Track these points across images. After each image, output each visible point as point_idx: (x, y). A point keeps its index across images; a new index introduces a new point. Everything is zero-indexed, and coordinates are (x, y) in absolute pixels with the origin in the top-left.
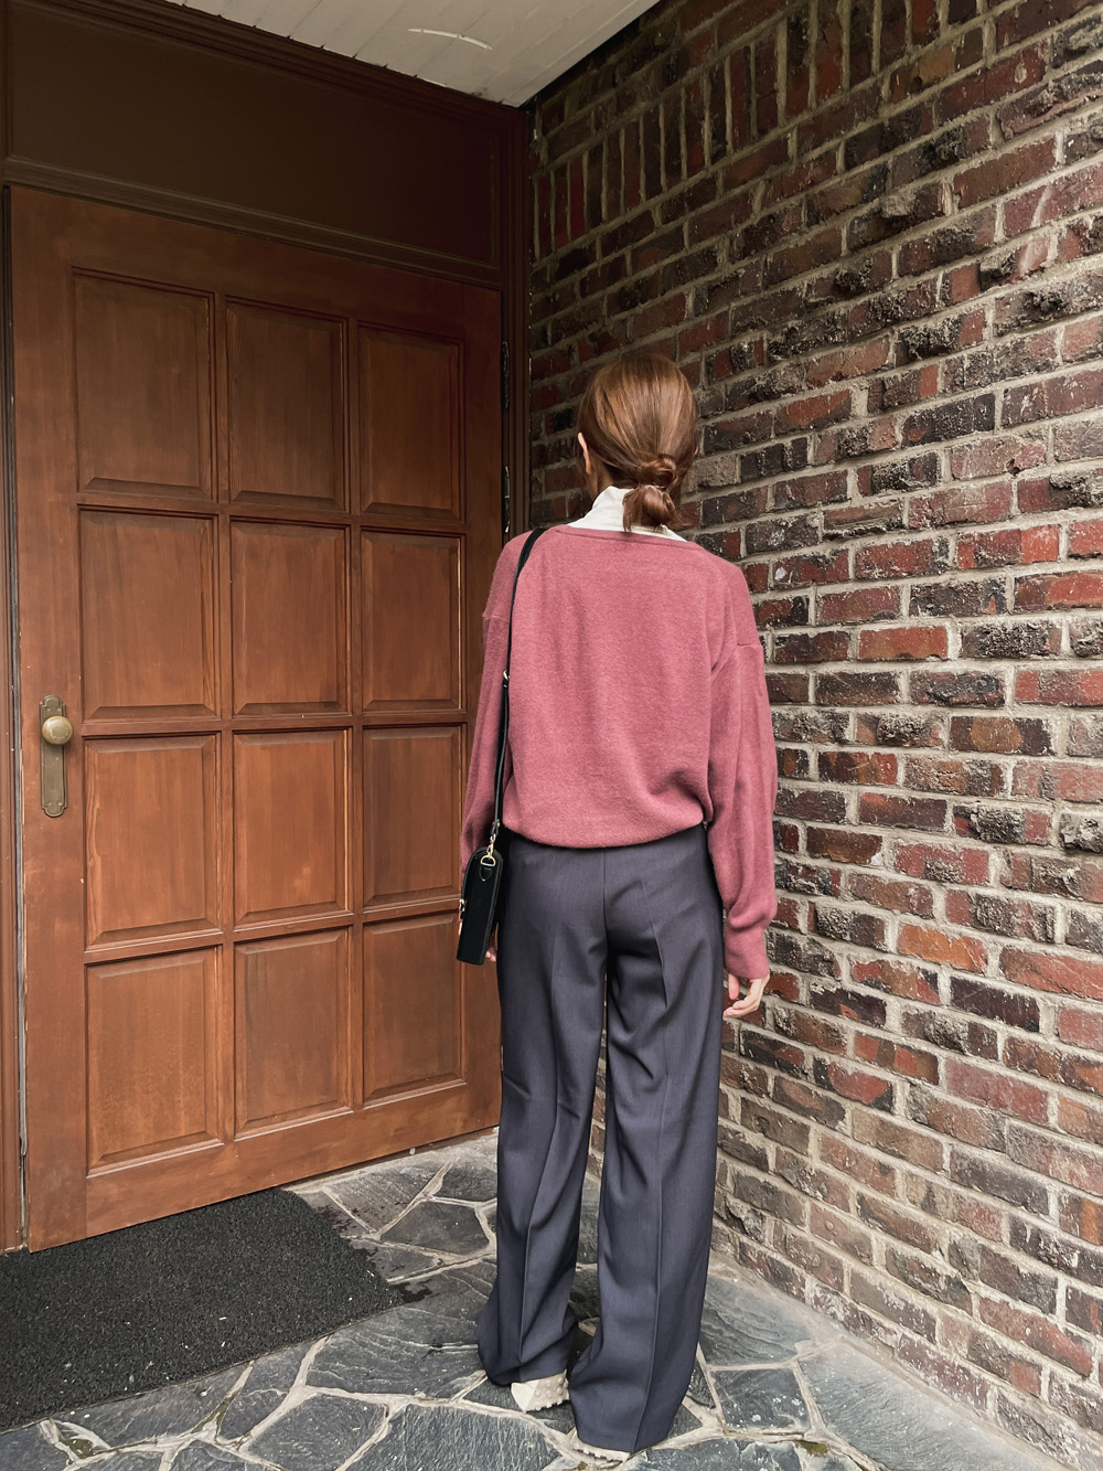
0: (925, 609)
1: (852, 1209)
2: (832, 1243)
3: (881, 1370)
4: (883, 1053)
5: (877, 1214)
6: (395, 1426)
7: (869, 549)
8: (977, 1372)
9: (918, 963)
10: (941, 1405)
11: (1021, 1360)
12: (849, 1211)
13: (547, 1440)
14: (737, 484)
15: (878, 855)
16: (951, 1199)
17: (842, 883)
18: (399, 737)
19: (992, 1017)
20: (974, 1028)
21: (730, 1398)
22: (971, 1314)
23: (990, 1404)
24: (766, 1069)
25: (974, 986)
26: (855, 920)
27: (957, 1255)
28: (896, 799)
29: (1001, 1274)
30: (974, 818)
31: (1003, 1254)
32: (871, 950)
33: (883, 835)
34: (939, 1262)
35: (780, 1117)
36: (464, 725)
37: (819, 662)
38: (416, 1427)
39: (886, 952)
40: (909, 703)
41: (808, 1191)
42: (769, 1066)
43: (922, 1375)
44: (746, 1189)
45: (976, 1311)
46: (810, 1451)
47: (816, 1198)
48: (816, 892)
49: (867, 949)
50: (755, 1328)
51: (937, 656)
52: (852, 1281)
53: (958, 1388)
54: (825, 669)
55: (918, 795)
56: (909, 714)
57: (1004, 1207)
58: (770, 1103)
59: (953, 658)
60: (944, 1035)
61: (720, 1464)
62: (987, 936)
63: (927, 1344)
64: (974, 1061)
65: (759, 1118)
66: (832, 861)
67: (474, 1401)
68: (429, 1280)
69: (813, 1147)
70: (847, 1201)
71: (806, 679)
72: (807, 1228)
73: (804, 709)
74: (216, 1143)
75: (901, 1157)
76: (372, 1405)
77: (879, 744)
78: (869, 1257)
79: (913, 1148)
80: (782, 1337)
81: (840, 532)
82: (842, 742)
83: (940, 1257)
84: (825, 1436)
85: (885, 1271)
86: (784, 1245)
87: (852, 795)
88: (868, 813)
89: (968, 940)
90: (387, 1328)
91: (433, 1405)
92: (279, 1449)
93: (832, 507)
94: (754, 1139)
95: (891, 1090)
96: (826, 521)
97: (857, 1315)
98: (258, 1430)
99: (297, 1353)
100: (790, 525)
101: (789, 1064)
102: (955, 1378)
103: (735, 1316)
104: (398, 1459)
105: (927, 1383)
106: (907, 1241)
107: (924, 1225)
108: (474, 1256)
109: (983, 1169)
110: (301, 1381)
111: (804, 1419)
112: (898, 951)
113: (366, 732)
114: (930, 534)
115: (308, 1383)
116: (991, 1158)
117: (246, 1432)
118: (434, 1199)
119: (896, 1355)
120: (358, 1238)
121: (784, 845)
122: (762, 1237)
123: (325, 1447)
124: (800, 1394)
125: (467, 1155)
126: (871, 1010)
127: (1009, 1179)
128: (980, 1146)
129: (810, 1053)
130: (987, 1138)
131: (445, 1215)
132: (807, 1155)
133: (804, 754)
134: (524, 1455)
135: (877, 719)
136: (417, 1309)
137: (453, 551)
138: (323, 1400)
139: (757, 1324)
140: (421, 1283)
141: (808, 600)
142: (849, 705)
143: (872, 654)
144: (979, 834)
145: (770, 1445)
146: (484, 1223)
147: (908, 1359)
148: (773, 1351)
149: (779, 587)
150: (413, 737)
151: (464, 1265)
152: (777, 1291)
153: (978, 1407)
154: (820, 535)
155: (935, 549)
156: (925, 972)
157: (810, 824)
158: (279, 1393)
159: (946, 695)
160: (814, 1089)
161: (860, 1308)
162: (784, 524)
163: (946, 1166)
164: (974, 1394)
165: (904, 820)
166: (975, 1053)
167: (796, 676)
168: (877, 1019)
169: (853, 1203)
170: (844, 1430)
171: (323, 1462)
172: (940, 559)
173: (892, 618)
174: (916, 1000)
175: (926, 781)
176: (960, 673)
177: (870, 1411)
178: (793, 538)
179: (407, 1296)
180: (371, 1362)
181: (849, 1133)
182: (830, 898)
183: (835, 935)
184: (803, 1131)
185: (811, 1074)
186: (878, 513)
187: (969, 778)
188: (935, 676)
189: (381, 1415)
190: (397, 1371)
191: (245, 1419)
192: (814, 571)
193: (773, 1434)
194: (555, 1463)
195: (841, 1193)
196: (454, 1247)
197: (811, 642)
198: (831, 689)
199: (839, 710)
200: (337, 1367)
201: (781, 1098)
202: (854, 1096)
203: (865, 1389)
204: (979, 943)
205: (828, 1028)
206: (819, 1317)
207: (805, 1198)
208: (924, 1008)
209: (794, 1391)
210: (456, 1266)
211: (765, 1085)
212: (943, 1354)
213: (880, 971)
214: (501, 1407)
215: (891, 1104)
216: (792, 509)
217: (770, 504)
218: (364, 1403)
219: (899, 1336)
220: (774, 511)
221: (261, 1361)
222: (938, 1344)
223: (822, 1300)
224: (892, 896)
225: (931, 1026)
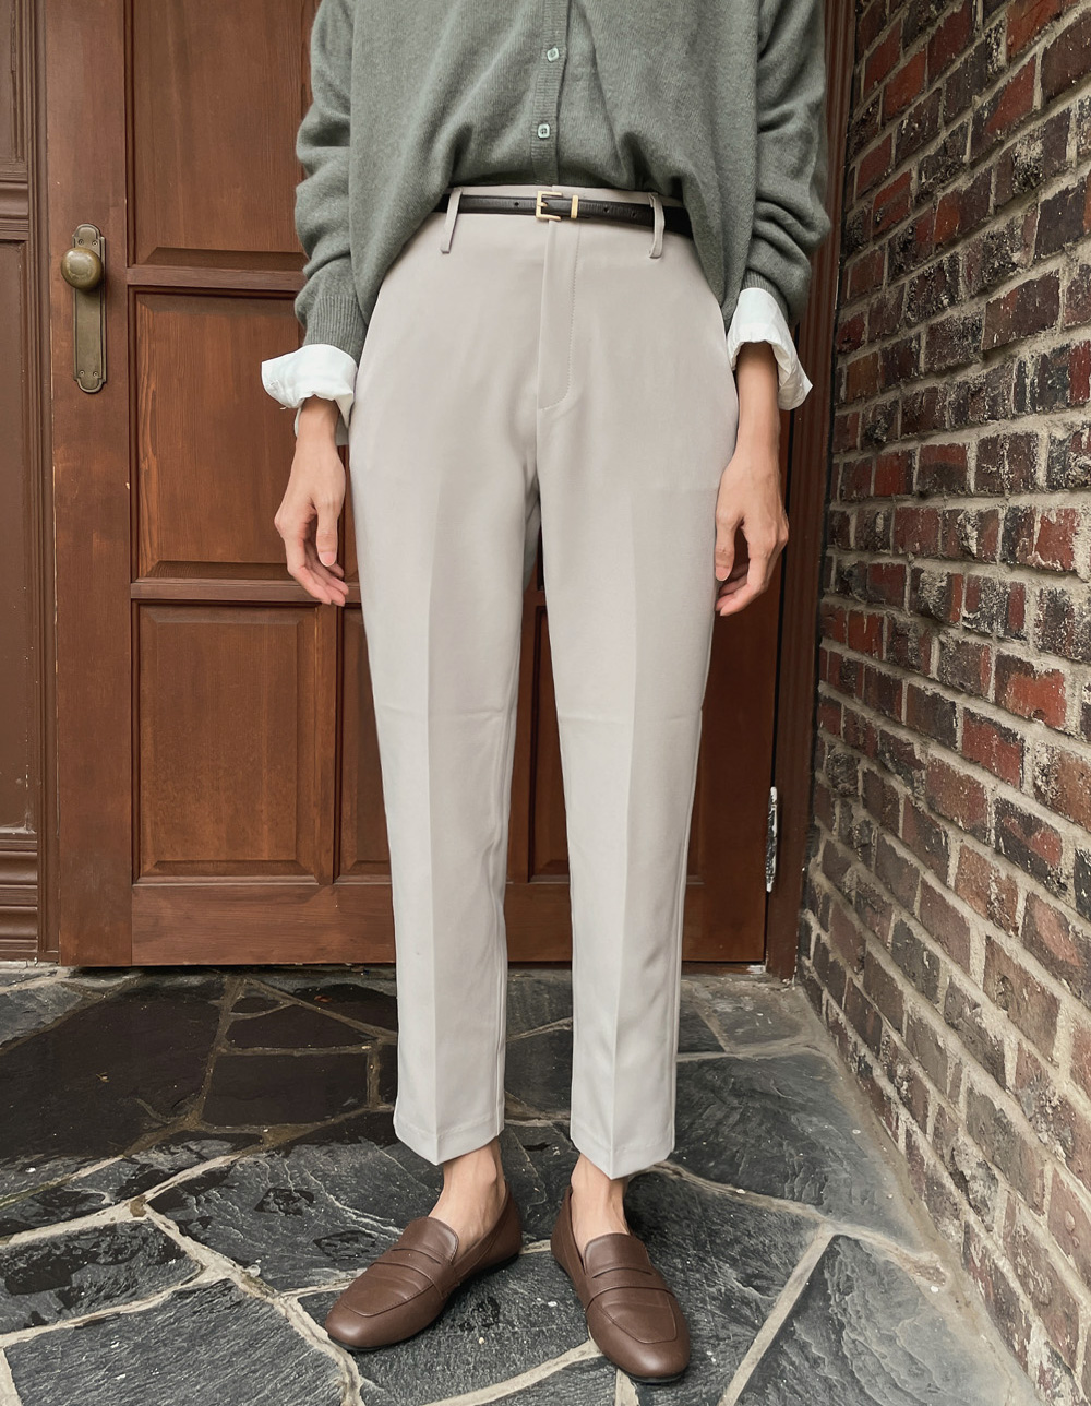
2: (1072, 1262)
6: (172, 1301)
24: (1018, 876)
35: (1026, 978)
41: (1045, 1137)
42: (1021, 868)
44: (977, 1119)
65: (1003, 980)
67: (308, 1310)
74: (310, 881)
76: (187, 1261)
86: (1014, 1243)
90: (329, 1167)
91: (253, 1292)
94: (993, 1019)
101: (1044, 864)
110: (149, 1196)
115: (153, 1202)
122: (990, 1220)
129: (1070, 840)
132: (1052, 1063)
152: (997, 1334)
158: (105, 1202)
160: (1074, 919)
184: (1052, 1010)
185: (1071, 887)
207: (1045, 1153)
218: (181, 1256)
223: (1048, 1377)
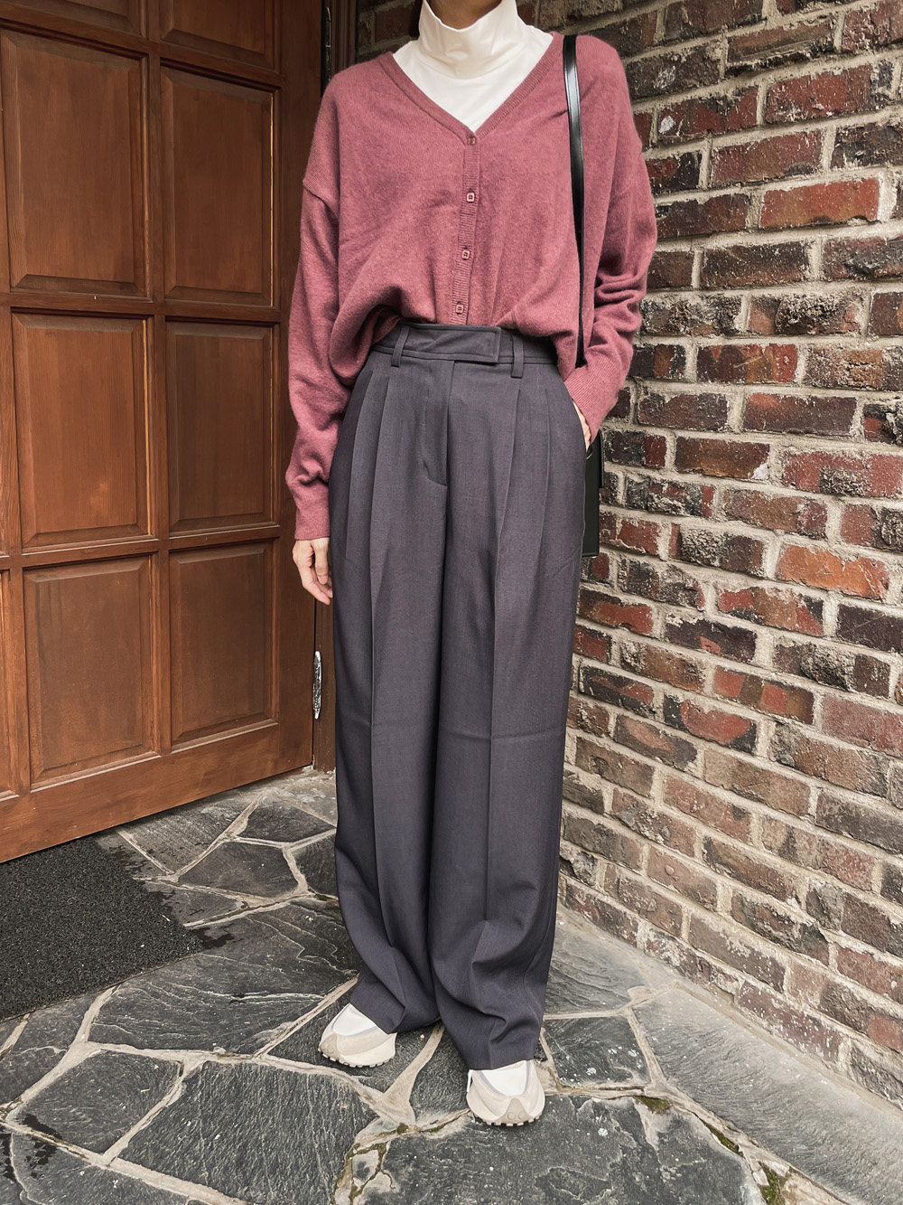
0: (853, 157)
1: (696, 854)
2: (672, 887)
3: (720, 1018)
4: (750, 691)
5: (725, 859)
6: (189, 1087)
7: (785, 83)
8: (829, 1023)
9: (799, 589)
10: (787, 1056)
11: (882, 1014)
12: (693, 855)
13: (363, 1099)
14: (617, 12)
15: (763, 466)
16: (814, 846)
17: (715, 501)
18: (204, 333)
19: (886, 649)
20: (862, 662)
21: (562, 1049)
22: (827, 964)
23: (842, 1057)
24: (608, 707)
25: (868, 614)
26: (728, 543)
27: (817, 903)
28: (792, 398)
29: (869, 925)
30: (890, 418)
31: (871, 904)
32: (744, 577)
33: (771, 443)
34: (796, 912)
35: (621, 758)
36: (276, 326)
37: (708, 236)
38: (214, 1086)
39: (762, 578)
40: (820, 279)
41: (647, 834)
42: (612, 704)
43: (765, 1023)
44: (577, 831)
45: (833, 961)
46: (651, 1108)
47: (656, 842)
48: (682, 512)
49: (739, 576)
50: (585, 973)
51: (863, 218)
52: (692, 926)
53: (806, 1039)
54: (715, 244)
55: (820, 394)
56: (819, 294)
57: (877, 855)
58: (611, 743)
59: (883, 219)
60: (825, 669)
61: (554, 1125)
62: (891, 557)
63: (773, 992)
64: (857, 697)
65: (596, 759)
66: (705, 475)
67: (280, 1057)
68: (232, 924)
69: (657, 789)
70: (691, 846)
71: (689, 258)
72: (643, 872)
73: (684, 295)
75: (759, 801)
76: (164, 1062)
77: (776, 333)
78: (713, 902)
79: (775, 791)
80: (613, 983)
81: (749, 63)
82: (730, 333)
83: (796, 905)
84: (666, 1090)
85: (731, 918)
86: (617, 888)
87: (735, 396)
88: (753, 419)
89: (867, 563)
90: (183, 976)
91: (234, 1062)
92: (53, 1116)
93: (740, 32)
94: (589, 780)
95: (753, 729)
96: (730, 50)
97: (695, 960)
98: (29, 1095)
99: (79, 1006)
100: (684, 60)
101: (635, 702)
102: (803, 1029)
103: (564, 961)
104: (192, 1125)
105: (771, 1032)
106: (759, 887)
107: (780, 872)
108: (280, 898)
109: (857, 814)
110: (83, 1037)
111: (643, 1072)
112: (777, 576)
113: (169, 324)
114: (871, 58)
115: (91, 1039)
116: (868, 803)
117: (15, 1097)
118: (238, 839)
119: (736, 1002)
120: (153, 880)
121: (648, 460)
122: (592, 880)
123: (108, 1114)
124: (636, 1044)
125: (274, 794)
126: (739, 643)
127: (888, 825)
128: (856, 789)
129: (660, 691)
130: (865, 781)
131: (251, 856)
132: (649, 797)
133: (681, 349)
134: (336, 1117)
135: (776, 303)
136: (218, 956)
137: (265, 107)
138: (107, 1058)
139: (586, 969)
140: (223, 927)
141: (700, 157)
142: (743, 286)
143: (778, 220)
144: (894, 437)
145: (608, 1102)
146: (292, 864)
147: (750, 1007)
148: (605, 998)
149: (664, 142)
150: (221, 336)
151: (270, 908)
152: (607, 934)
153: (828, 1059)
154: (722, 69)
155: (875, 76)
156: (808, 600)
157: (680, 434)
158: (57, 1051)
159: (870, 267)
160: (662, 728)
161: (698, 954)
162: (676, 58)
163: (812, 810)
164: (824, 1046)
165: (799, 424)
166: (860, 689)
167: (677, 255)
168: (744, 653)
169: (698, 848)
170: (686, 1084)
171: (104, 1130)
172: (880, 90)
173: (808, 171)
174: (794, 631)
175: (832, 376)
176: (891, 237)
177: (712, 1062)
178: (686, 76)
179: (205, 941)
180: (164, 1014)
181: (699, 774)
182: (699, 519)
183: (702, 560)
184: (646, 773)
185: (660, 713)
186: (802, 34)
187: (889, 369)
188: (858, 243)
189: (174, 1074)
190: (194, 1024)
191: (14, 1081)
192: (713, 118)
193: (610, 1089)
194: (371, 1125)
195: (686, 837)
196: (259, 889)
197: (700, 209)
198: (721, 268)
199: (729, 294)
200: (126, 1020)
201: (623, 737)
202: (710, 736)
203: (705, 1038)
204: (881, 564)
205: (684, 664)
206: (651, 962)
207: (643, 841)
208: (802, 640)
209: (630, 1041)
210: (261, 910)
211: (606, 723)
212: (792, 1003)
213: (753, 600)
214: (310, 1063)
215: (753, 745)
216: (686, 39)
217: (660, 34)
218: (155, 1061)
219: (741, 983)
220: (664, 43)
221: (38, 1015)
222: (786, 993)
223: (655, 945)
224: (776, 514)
225: (810, 660)
